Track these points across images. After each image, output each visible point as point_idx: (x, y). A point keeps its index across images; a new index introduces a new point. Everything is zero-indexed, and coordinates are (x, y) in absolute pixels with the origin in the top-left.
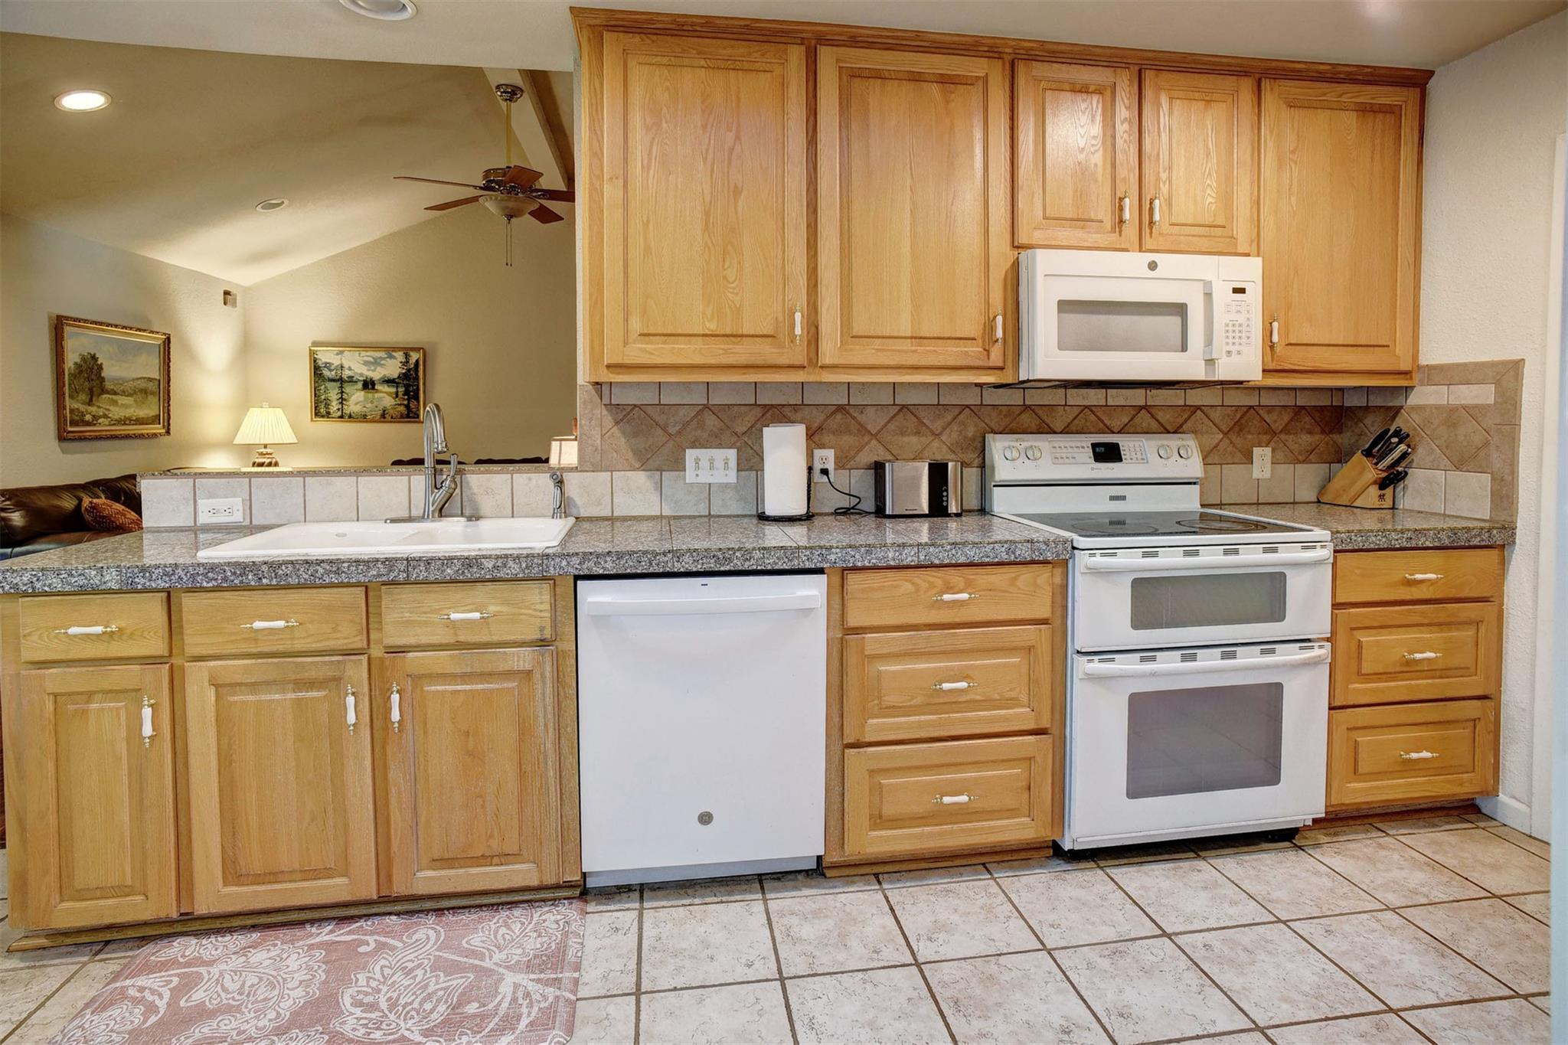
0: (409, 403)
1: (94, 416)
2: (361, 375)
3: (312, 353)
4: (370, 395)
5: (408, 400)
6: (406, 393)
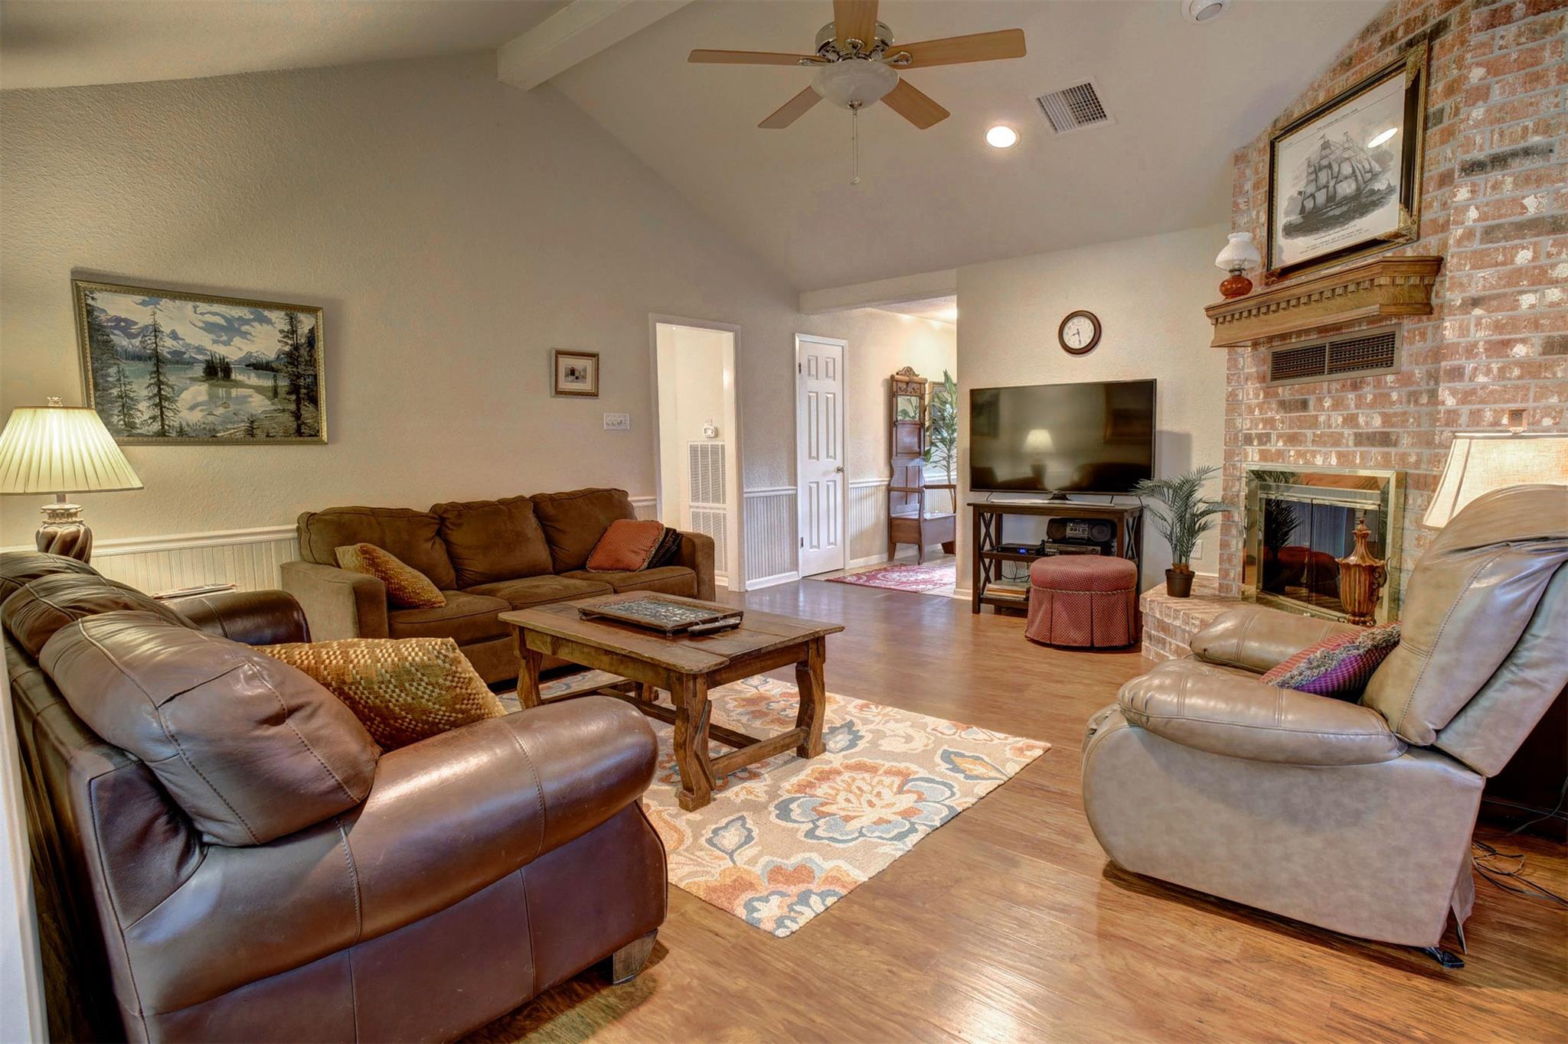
0: (299, 409)
2: (200, 350)
3: (81, 296)
5: (298, 403)
6: (294, 389)
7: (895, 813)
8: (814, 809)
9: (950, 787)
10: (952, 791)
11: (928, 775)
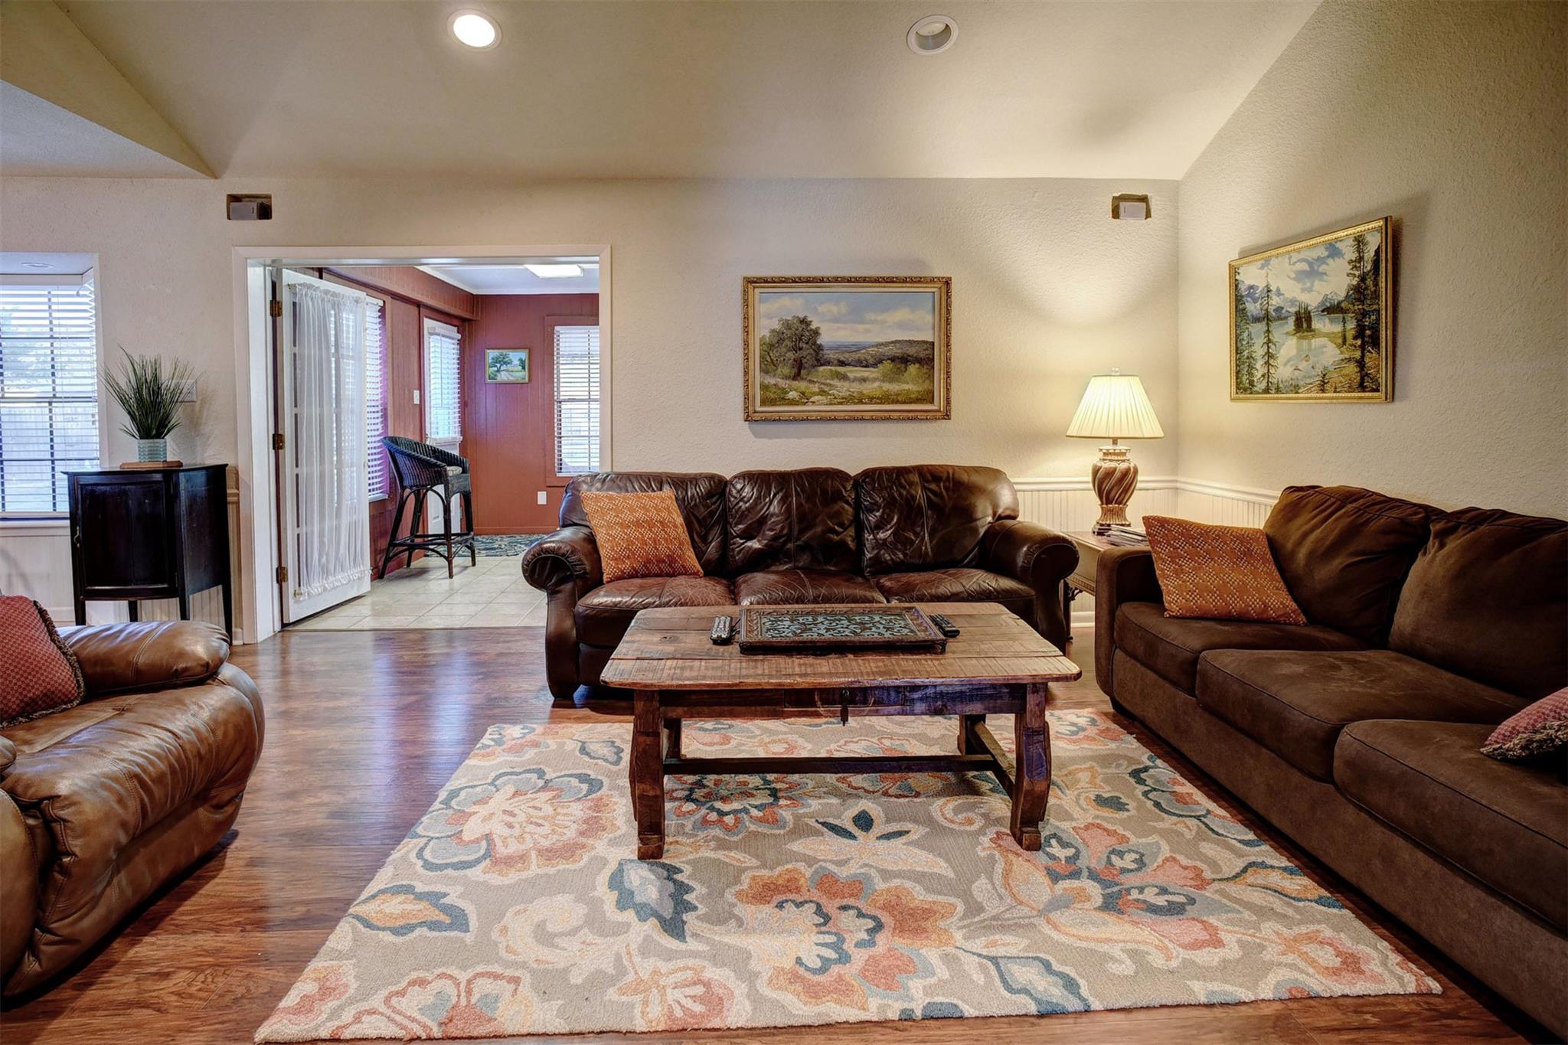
0: (1363, 356)
1: (803, 394)
2: (1293, 302)
3: (1234, 271)
4: (1305, 343)
5: (1363, 347)
6: (1360, 333)
7: (475, 813)
8: (562, 790)
9: (428, 866)
10: (423, 859)
11: (468, 872)
